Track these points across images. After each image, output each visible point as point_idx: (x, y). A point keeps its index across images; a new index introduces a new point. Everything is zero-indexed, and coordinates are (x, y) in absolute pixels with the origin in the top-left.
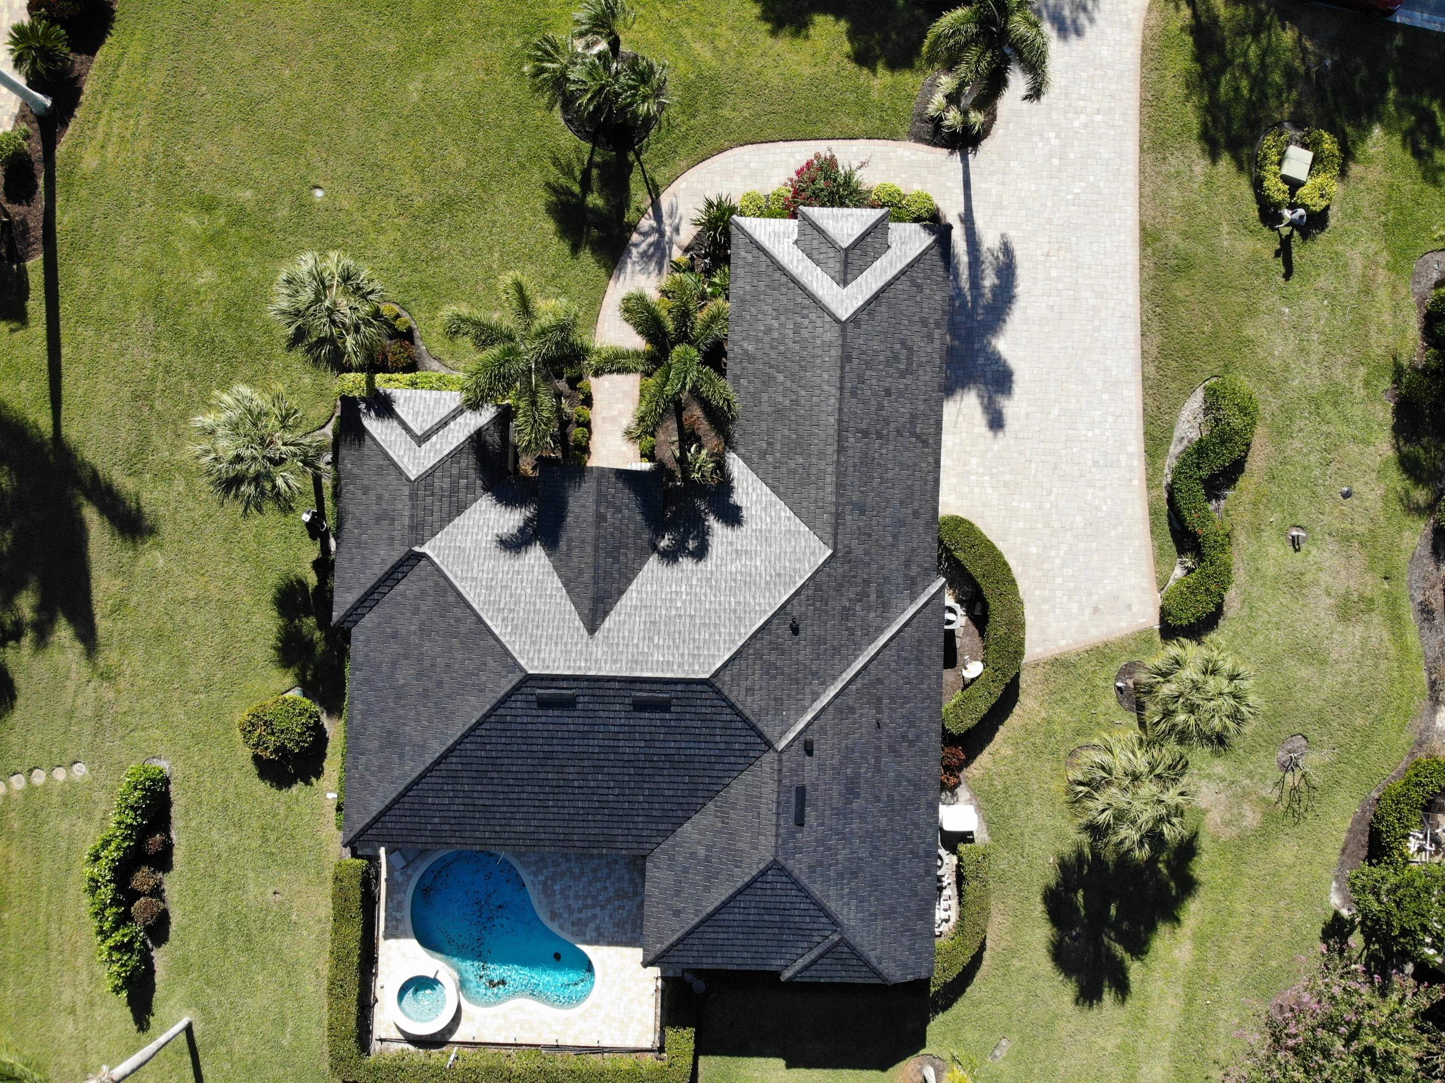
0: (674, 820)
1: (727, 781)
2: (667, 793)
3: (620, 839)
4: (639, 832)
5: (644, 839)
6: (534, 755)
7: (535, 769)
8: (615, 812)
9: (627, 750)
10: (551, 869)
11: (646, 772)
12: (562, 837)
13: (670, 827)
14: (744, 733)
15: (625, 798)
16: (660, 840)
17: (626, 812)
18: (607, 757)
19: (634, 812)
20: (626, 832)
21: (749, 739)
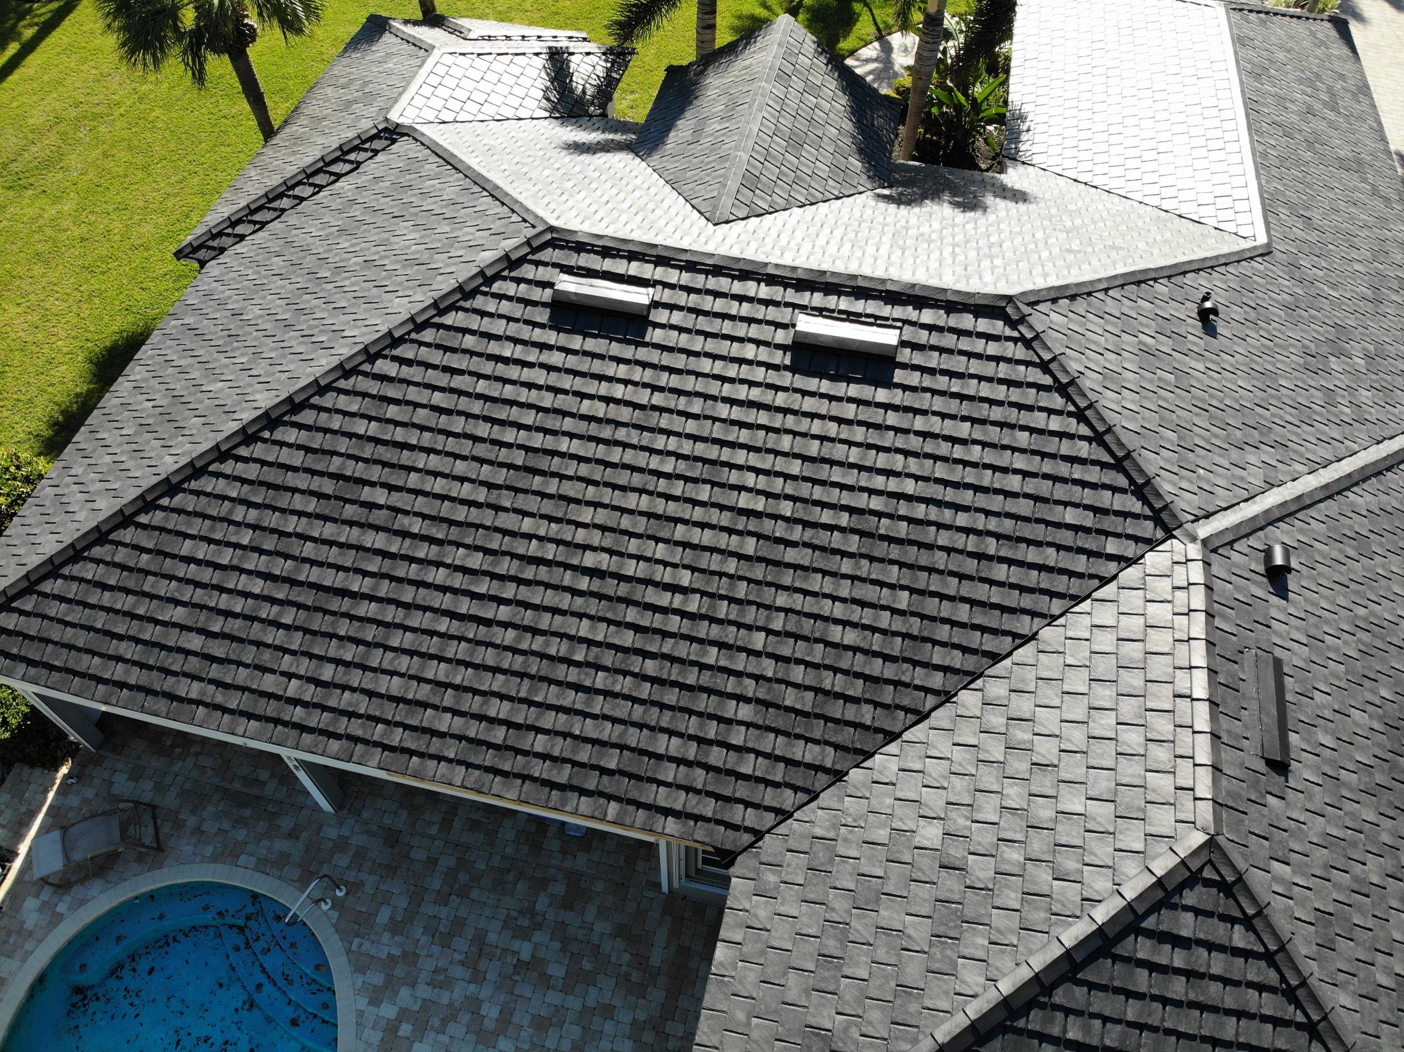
0: (846, 736)
1: (1024, 625)
2: (836, 633)
3: (669, 772)
4: (731, 760)
5: (742, 790)
6: (504, 455)
7: (494, 497)
8: (674, 673)
9: (750, 479)
10: (424, 991)
11: (791, 555)
12: (499, 735)
13: (829, 757)
14: (1093, 475)
15: (715, 631)
16: (788, 799)
17: (706, 679)
18: (691, 491)
19: (731, 685)
20: (692, 751)
21: (1105, 498)
